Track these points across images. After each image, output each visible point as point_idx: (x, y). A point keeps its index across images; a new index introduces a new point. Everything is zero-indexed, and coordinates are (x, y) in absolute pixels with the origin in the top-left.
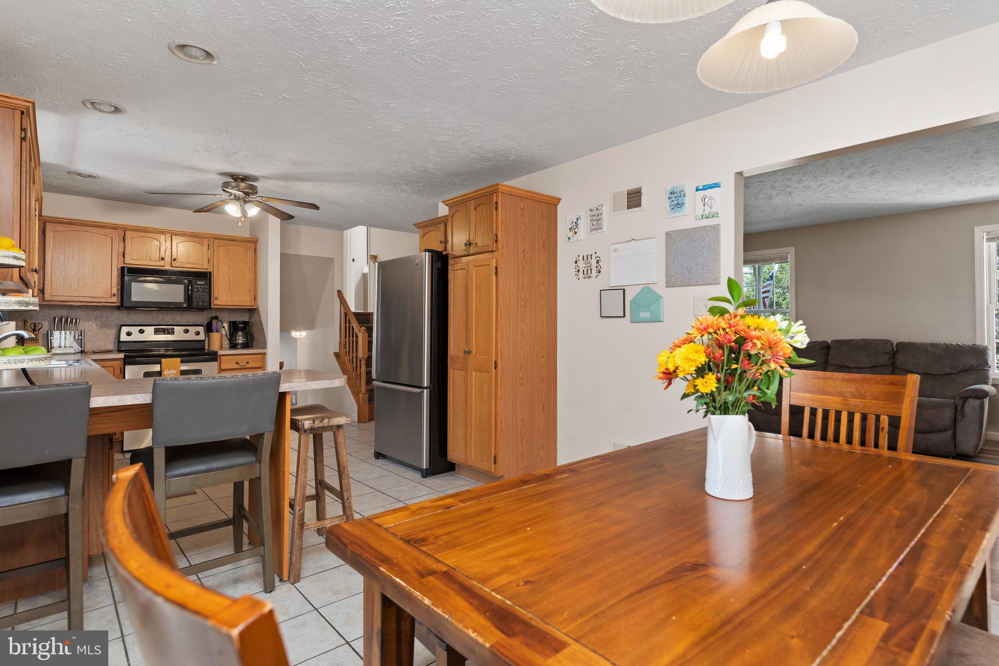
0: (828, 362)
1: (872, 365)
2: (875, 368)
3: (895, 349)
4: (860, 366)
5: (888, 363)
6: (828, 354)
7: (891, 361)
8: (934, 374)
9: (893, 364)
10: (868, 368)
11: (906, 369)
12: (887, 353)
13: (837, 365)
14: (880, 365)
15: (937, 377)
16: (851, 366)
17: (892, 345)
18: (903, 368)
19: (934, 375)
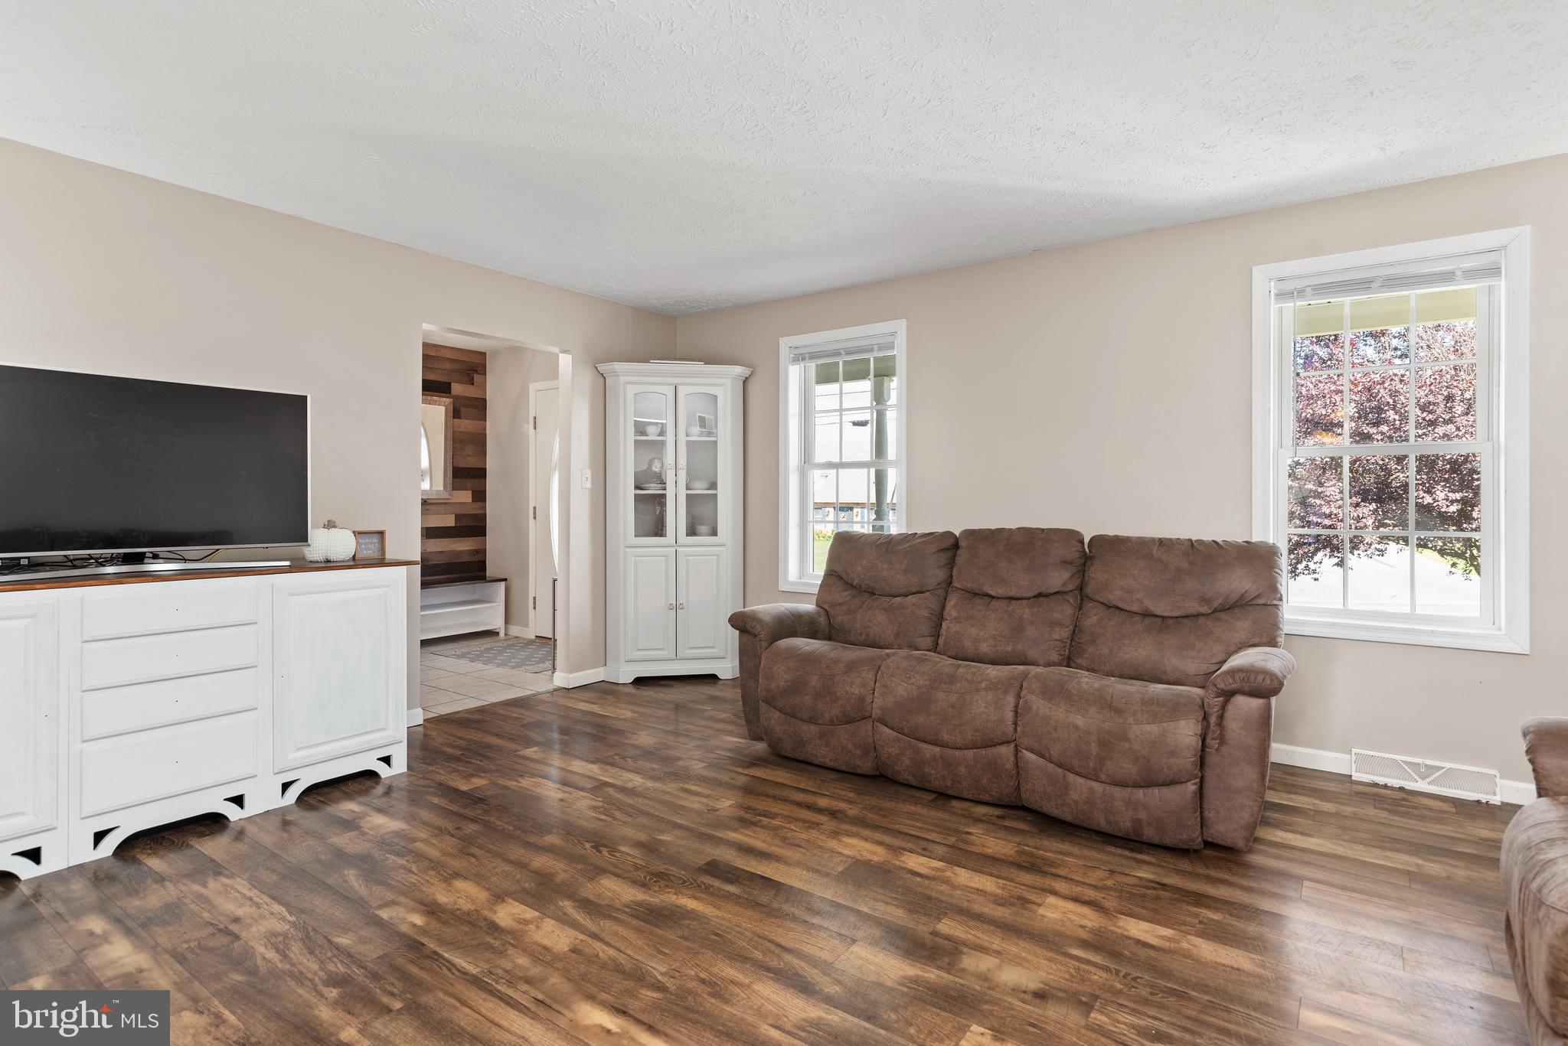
0: (951, 583)
1: (1037, 592)
2: (1041, 599)
3: (1087, 550)
4: (1014, 593)
5: (1071, 587)
6: (951, 564)
7: (1077, 582)
8: (1164, 614)
9: (1081, 588)
10: (1029, 599)
11: (1105, 602)
12: (1071, 563)
13: (968, 591)
14: (1052, 591)
15: (1171, 622)
16: (993, 594)
17: (1082, 542)
18: (1101, 600)
19: (1164, 617)
